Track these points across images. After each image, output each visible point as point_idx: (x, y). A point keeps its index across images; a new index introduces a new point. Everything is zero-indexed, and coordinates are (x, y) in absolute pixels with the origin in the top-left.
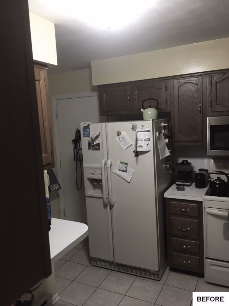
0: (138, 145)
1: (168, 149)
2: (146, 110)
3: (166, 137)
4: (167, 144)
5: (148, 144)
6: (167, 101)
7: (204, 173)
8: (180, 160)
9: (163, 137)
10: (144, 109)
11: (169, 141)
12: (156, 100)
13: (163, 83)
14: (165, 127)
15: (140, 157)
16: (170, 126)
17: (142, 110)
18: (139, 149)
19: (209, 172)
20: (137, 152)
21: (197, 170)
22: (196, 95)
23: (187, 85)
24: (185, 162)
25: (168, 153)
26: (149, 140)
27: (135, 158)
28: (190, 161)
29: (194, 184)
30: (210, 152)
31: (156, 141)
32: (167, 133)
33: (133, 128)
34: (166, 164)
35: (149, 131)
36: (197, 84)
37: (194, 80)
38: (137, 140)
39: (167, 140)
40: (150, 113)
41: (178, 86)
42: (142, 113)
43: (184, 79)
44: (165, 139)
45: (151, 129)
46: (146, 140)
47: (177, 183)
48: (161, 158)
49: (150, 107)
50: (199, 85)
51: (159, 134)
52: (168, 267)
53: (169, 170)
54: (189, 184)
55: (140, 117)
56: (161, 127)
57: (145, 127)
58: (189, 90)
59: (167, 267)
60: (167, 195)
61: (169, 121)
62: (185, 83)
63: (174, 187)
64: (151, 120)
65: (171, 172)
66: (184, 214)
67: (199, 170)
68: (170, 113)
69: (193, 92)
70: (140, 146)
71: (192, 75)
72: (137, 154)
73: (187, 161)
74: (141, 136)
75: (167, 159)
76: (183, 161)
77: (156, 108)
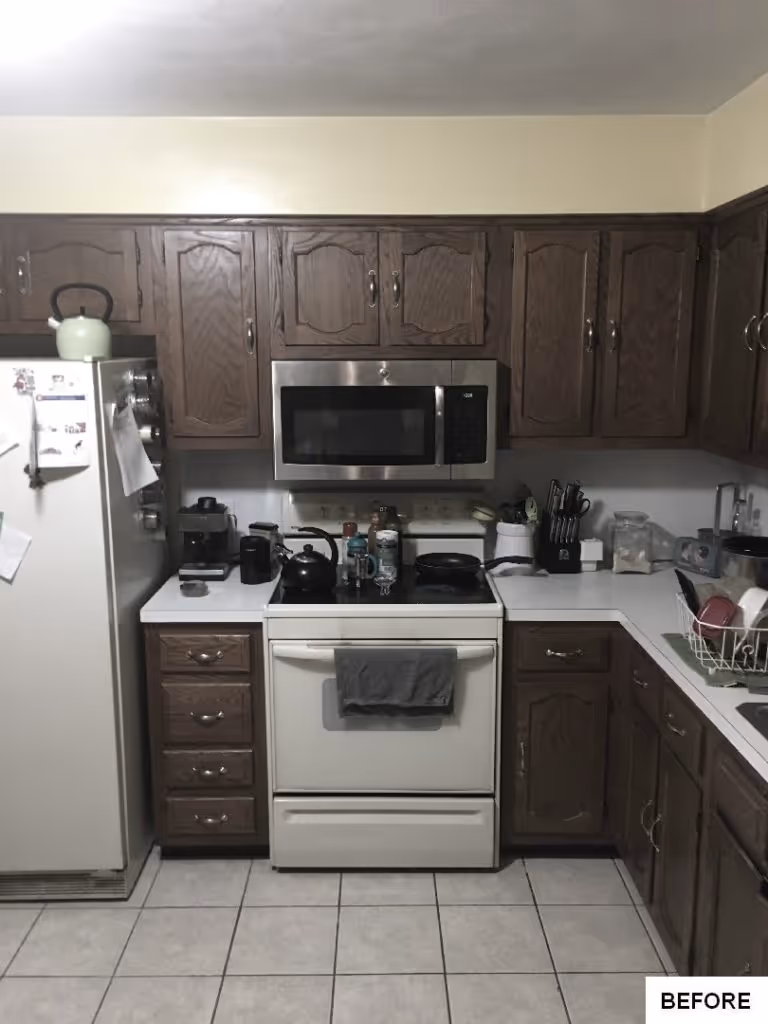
0: (43, 447)
1: (152, 460)
2: (70, 323)
3: (142, 419)
4: (146, 444)
5: (79, 444)
6: (141, 298)
7: (267, 535)
8: (192, 498)
9: (131, 418)
10: (59, 319)
11: (153, 432)
12: (106, 293)
13: (127, 236)
14: (138, 389)
15: (51, 489)
16: (154, 384)
17: (53, 322)
18: (46, 461)
19: (280, 531)
20: (38, 471)
21: (244, 529)
22: (236, 289)
23: (207, 251)
24: (207, 505)
25: (149, 474)
26: (83, 427)
27: (32, 493)
28: (222, 498)
29: (236, 572)
30: (282, 470)
31: (110, 433)
32: (145, 408)
33: (19, 385)
34: (147, 512)
35: (82, 398)
36: (238, 253)
37: (228, 237)
38: (37, 428)
39: (146, 432)
40: (81, 334)
41: (179, 253)
42: (53, 333)
43: (197, 232)
44: (140, 427)
45: (88, 389)
46: (70, 430)
47: (183, 572)
48: (127, 493)
49: (83, 312)
50: (245, 256)
51: (120, 408)
52: (157, 849)
53: (153, 530)
54: (219, 572)
55: (45, 348)
56: (122, 385)
58: (212, 268)
59: (150, 852)
60: (150, 614)
61: (151, 366)
62: (202, 244)
63: (173, 585)
64: (89, 359)
65: (161, 536)
66: (207, 671)
67: (251, 526)
68: (150, 340)
69: (225, 276)
70: (51, 451)
71: (223, 221)
72: (40, 478)
73: (214, 500)
75: (149, 494)
76: (202, 500)
77: (106, 320)
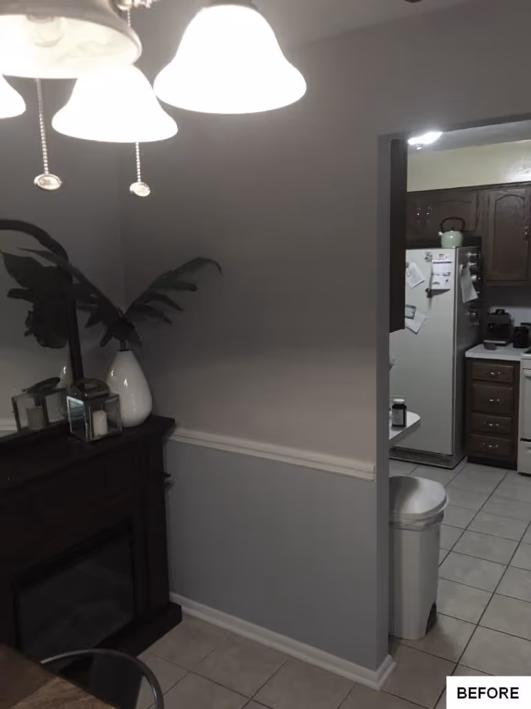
0: (434, 281)
1: (476, 290)
2: (447, 233)
3: (473, 272)
4: (474, 283)
5: (447, 281)
6: (477, 221)
8: (493, 309)
9: (469, 272)
10: (443, 232)
11: (477, 278)
12: (460, 219)
13: (474, 195)
14: (472, 260)
15: (435, 298)
16: (479, 257)
17: (440, 233)
18: (434, 287)
20: (431, 290)
23: (509, 198)
24: (500, 313)
25: (474, 295)
26: (449, 274)
27: (427, 300)
28: (507, 310)
29: (511, 344)
31: (459, 277)
32: (475, 268)
33: (426, 258)
34: (471, 312)
35: (450, 262)
36: (524, 198)
37: (519, 191)
38: (432, 274)
39: (474, 277)
40: (451, 237)
41: (496, 200)
42: (440, 238)
43: (505, 191)
44: (471, 276)
45: (453, 260)
46: (444, 275)
47: (485, 341)
48: (464, 301)
49: (453, 229)
51: (464, 267)
52: (466, 458)
53: (474, 320)
54: (503, 342)
55: (437, 244)
56: (466, 257)
57: (444, 257)
59: (464, 458)
60: (470, 353)
61: (479, 250)
62: (507, 196)
64: (454, 247)
65: (477, 324)
68: (480, 238)
70: (436, 283)
71: (517, 185)
72: (431, 293)
73: (503, 311)
74: (439, 269)
75: (473, 305)
76: (497, 311)
77: (462, 231)
